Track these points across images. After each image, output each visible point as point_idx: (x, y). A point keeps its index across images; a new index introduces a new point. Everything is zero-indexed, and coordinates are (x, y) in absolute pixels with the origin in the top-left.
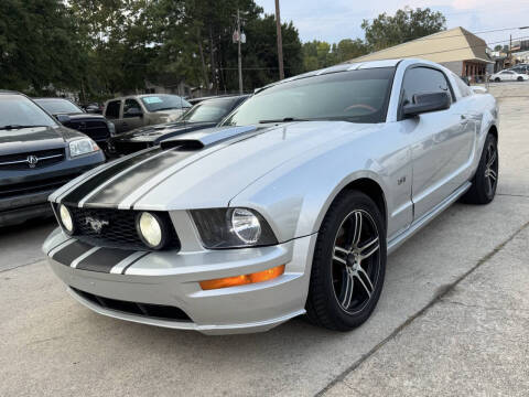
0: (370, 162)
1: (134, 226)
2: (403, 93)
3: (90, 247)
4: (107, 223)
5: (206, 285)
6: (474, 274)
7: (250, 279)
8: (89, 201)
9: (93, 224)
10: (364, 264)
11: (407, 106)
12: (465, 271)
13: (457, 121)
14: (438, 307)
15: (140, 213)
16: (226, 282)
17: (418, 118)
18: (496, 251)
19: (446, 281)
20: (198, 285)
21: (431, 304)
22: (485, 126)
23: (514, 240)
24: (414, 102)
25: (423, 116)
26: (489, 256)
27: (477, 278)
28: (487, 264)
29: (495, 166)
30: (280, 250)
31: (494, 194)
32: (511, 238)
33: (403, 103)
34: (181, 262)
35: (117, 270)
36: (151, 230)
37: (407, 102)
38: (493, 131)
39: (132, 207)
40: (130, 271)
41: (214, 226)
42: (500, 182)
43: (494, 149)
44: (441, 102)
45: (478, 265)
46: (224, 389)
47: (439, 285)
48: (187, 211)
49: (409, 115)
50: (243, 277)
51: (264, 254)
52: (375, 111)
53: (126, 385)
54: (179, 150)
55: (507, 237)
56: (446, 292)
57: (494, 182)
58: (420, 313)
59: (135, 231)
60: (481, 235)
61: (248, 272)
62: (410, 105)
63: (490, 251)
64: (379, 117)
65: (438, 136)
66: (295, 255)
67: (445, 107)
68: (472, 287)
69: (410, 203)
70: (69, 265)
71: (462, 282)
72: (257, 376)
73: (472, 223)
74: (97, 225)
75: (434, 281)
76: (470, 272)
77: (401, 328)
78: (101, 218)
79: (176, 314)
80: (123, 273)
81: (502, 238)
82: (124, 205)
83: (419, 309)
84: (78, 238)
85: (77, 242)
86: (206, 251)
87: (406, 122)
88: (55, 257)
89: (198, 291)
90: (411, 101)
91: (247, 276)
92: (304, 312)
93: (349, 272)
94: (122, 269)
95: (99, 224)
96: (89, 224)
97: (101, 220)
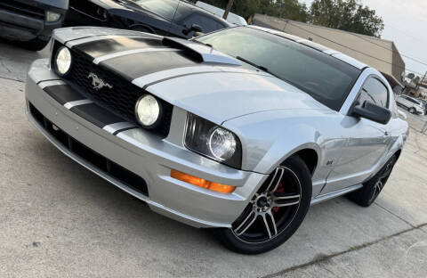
1: (135, 101)
2: (359, 95)
4: (110, 87)
5: (175, 173)
6: (346, 255)
7: (209, 184)
9: (95, 81)
11: (357, 107)
12: (339, 250)
13: (381, 135)
14: (315, 267)
16: (187, 177)
17: (358, 120)
18: (364, 246)
19: (326, 251)
20: (169, 171)
21: (311, 263)
22: (395, 147)
23: (378, 245)
24: (364, 106)
25: (363, 120)
26: (358, 248)
27: (347, 260)
28: (356, 253)
31: (372, 202)
32: (377, 242)
33: (356, 103)
34: (160, 146)
35: (110, 129)
36: (148, 111)
37: (358, 104)
38: (398, 153)
39: (146, 86)
40: (120, 135)
42: (380, 195)
43: (391, 167)
44: (382, 116)
45: (349, 251)
46: (155, 257)
47: (318, 252)
49: (355, 114)
50: (203, 180)
54: (180, 53)
55: (374, 239)
56: (323, 260)
57: (378, 191)
58: (303, 266)
60: (355, 228)
61: (209, 179)
62: (359, 107)
63: (360, 244)
64: (335, 105)
66: (247, 184)
67: (384, 122)
68: (342, 265)
69: (324, 182)
70: (63, 104)
71: (337, 257)
72: (179, 258)
73: (351, 217)
74: (99, 83)
75: (315, 247)
76: (342, 253)
77: (287, 270)
78: (105, 80)
79: (140, 184)
80: (115, 134)
81: (371, 239)
82: (139, 82)
83: (303, 263)
84: (69, 82)
85: (67, 86)
86: (185, 149)
87: (352, 119)
88: (46, 89)
89: (166, 175)
90: (362, 104)
91: (207, 181)
92: (230, 226)
93: (258, 210)
94: (115, 131)
95: (102, 84)
96: (91, 79)
97: (105, 82)
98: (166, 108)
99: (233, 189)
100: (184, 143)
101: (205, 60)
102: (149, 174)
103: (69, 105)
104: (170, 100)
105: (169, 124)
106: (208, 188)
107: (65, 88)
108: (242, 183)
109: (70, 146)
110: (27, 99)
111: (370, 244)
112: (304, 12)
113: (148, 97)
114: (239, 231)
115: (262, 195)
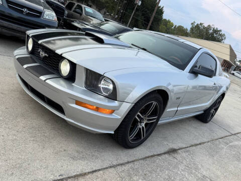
0: (169, 84)
1: (59, 63)
2: (197, 62)
3: (35, 62)
4: (47, 56)
5: (78, 103)
6: (187, 149)
7: (98, 109)
8: (43, 42)
9: (41, 53)
10: (146, 125)
12: (184, 146)
13: (212, 84)
14: (167, 156)
15: (64, 58)
16: (87, 105)
17: (197, 76)
18: (200, 144)
19: (175, 147)
20: (75, 101)
21: (165, 153)
22: (221, 92)
23: (209, 143)
24: (199, 68)
25: (200, 76)
26: (196, 145)
27: (187, 152)
28: (194, 148)
30: (116, 103)
31: (210, 120)
32: (208, 142)
33: (195, 66)
34: (72, 88)
35: (43, 78)
36: (65, 68)
37: (196, 67)
38: (223, 95)
39: (61, 54)
40: (48, 81)
41: (93, 80)
42: (215, 116)
43: (220, 103)
44: (210, 73)
45: (190, 146)
47: (171, 147)
48: (85, 68)
49: (195, 72)
50: (95, 107)
51: (108, 102)
52: (181, 63)
53: (24, 127)
54: (93, 39)
55: (207, 140)
56: (173, 151)
57: (213, 116)
58: (159, 155)
59: (58, 65)
60: (197, 134)
61: (99, 106)
62: (197, 69)
63: (198, 143)
64: (182, 67)
65: (200, 86)
66: (121, 108)
67: (210, 77)
68: (184, 155)
69: (176, 109)
70: (23, 65)
71: (181, 150)
72: (81, 150)
73: (196, 128)
74: (43, 54)
75: (170, 144)
76: (186, 148)
77: (148, 157)
78: (45, 52)
79: (59, 108)
80: (45, 81)
81: (206, 140)
82: (59, 52)
83: (159, 153)
84: (32, 55)
86: (85, 89)
87: (192, 75)
88: (18, 59)
89: (73, 103)
90: (198, 67)
91: (97, 107)
92: (113, 133)
94: (45, 79)
96: (39, 52)
97: (45, 53)
98: (73, 66)
99: (113, 112)
100: (84, 85)
101: (105, 42)
102: (63, 102)
103: (25, 66)
104: (75, 61)
105: (75, 75)
106: (97, 111)
107: (30, 58)
108: (118, 108)
111: (204, 143)
113: (65, 61)
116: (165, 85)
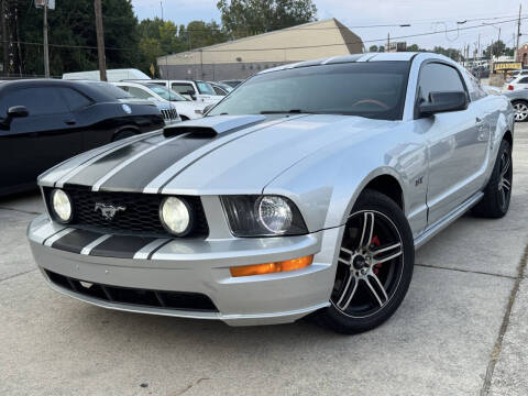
0: (388, 158)
1: (157, 213)
2: (419, 90)
4: (123, 209)
5: (236, 271)
7: (279, 266)
8: (104, 184)
9: (104, 211)
11: (423, 104)
13: (472, 124)
17: (433, 118)
20: (228, 271)
22: (500, 130)
24: (430, 101)
25: (438, 116)
29: (509, 175)
30: (311, 239)
33: (419, 101)
34: (206, 248)
35: (141, 255)
36: (176, 216)
37: (423, 100)
38: (508, 137)
39: (160, 191)
40: (156, 256)
43: (508, 156)
44: (458, 102)
48: (219, 196)
49: (425, 114)
50: (272, 265)
52: (388, 108)
54: (188, 137)
59: (158, 217)
61: (278, 260)
62: (426, 104)
64: (395, 114)
66: (324, 249)
67: (462, 107)
69: (425, 207)
70: (78, 252)
74: (110, 211)
78: (116, 204)
80: (149, 258)
82: (151, 189)
84: (77, 226)
85: (78, 231)
86: (235, 239)
87: (422, 121)
88: (55, 245)
89: (227, 277)
90: (427, 99)
91: (276, 264)
92: (328, 304)
93: (357, 274)
94: (148, 254)
95: (113, 210)
96: (99, 210)
99: (311, 258)
100: (231, 232)
101: (218, 131)
102: (206, 284)
103: (86, 251)
104: (194, 192)
105: (205, 219)
106: (281, 271)
107: (76, 235)
108: (318, 247)
109: (108, 296)
110: (40, 267)
112: (218, 31)
113: (169, 200)
114: (343, 304)
115: (357, 254)
116: (382, 164)
